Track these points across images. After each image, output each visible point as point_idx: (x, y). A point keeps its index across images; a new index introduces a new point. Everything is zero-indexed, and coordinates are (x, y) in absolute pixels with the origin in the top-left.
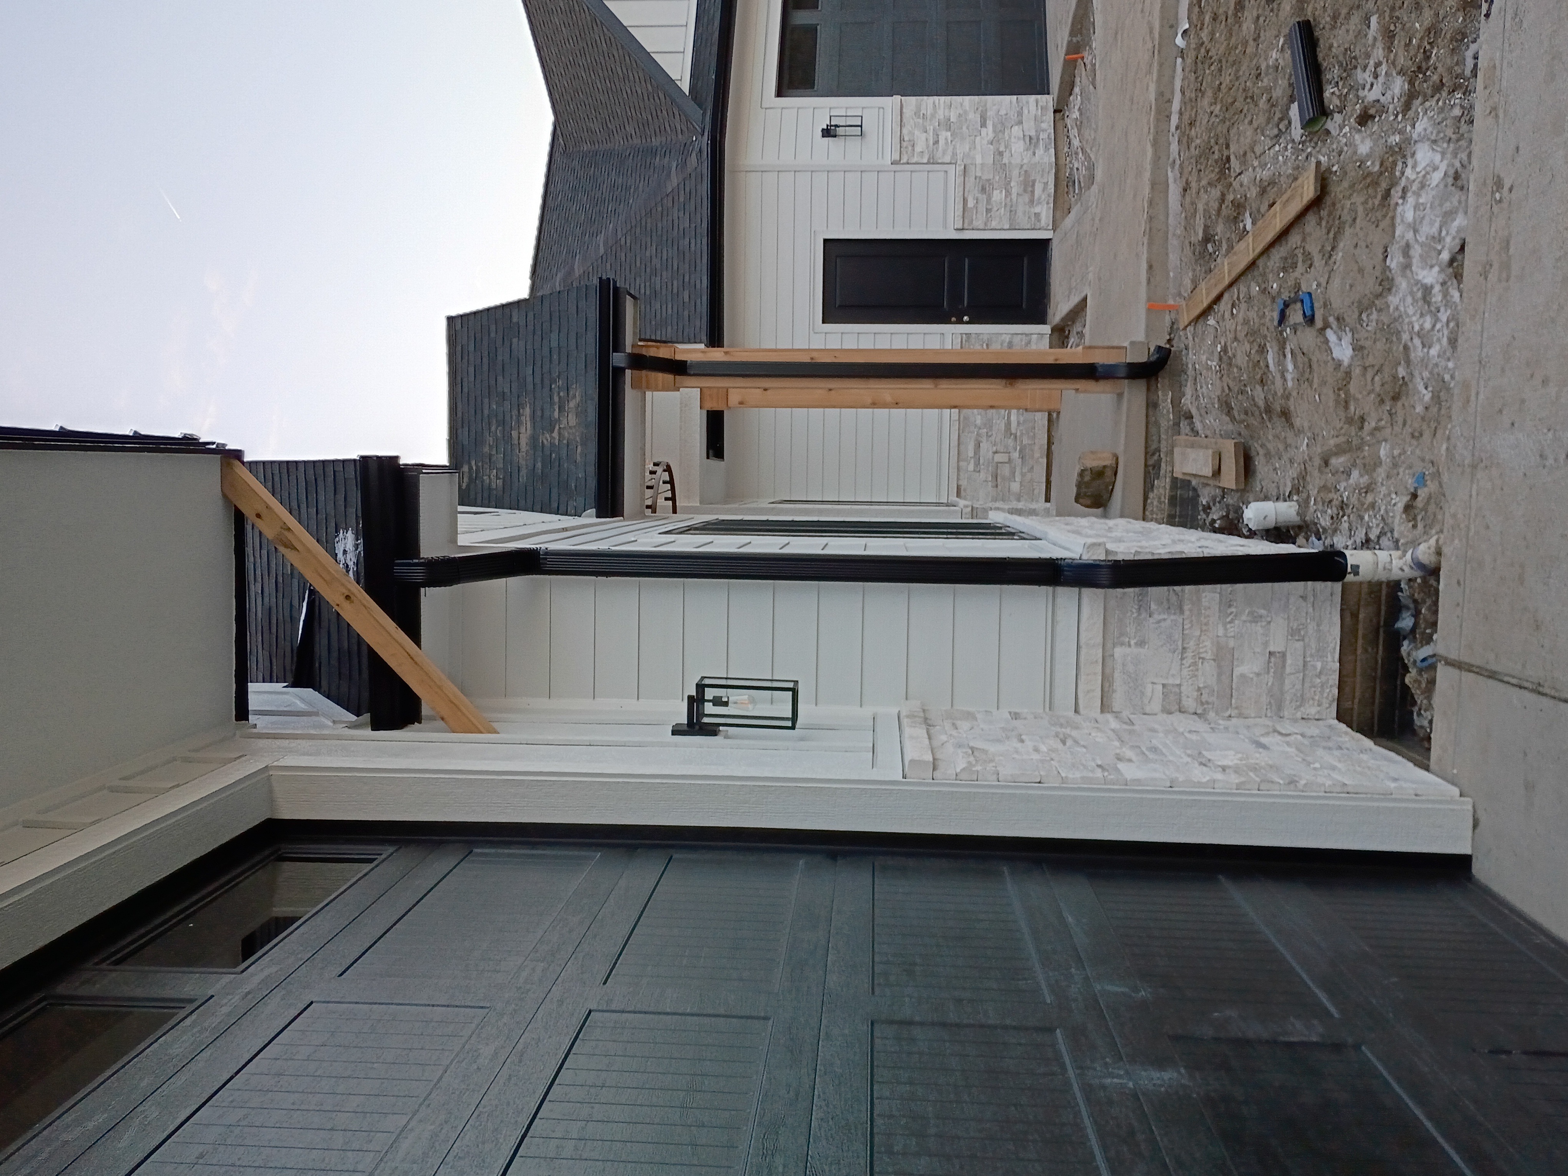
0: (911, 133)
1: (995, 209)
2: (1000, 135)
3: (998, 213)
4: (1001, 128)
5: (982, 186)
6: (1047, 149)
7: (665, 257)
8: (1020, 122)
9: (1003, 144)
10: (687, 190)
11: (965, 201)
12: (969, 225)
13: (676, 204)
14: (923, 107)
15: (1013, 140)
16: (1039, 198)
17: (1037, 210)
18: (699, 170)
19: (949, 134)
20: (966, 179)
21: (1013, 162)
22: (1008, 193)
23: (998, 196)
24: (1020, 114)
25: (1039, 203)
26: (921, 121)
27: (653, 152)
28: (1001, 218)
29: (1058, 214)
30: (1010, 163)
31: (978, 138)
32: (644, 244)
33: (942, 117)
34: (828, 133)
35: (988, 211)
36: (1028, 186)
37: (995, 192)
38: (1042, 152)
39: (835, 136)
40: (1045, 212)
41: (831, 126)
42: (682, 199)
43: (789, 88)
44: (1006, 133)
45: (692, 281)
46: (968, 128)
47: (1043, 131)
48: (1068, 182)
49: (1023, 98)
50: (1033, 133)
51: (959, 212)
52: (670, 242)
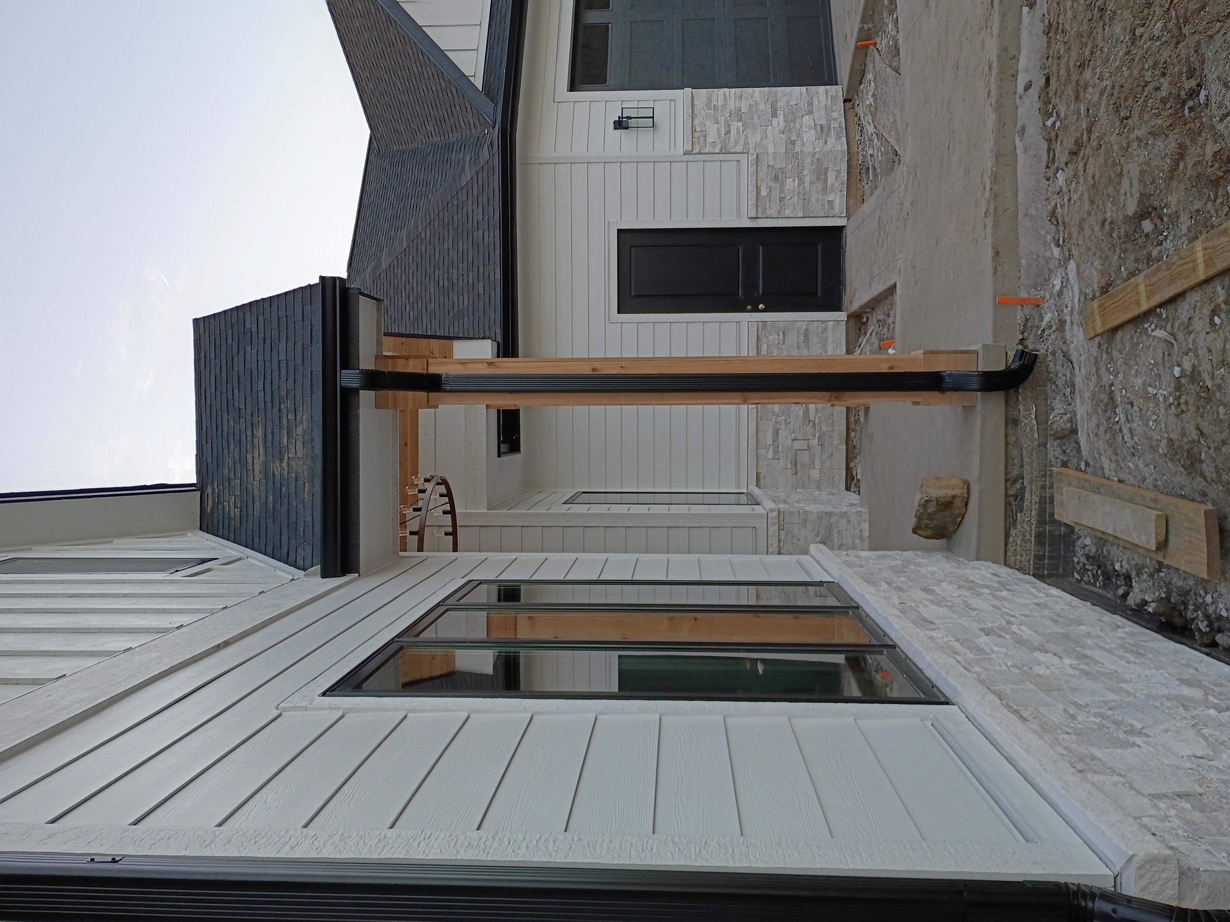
0: (703, 124)
1: (789, 197)
2: (792, 125)
3: (791, 201)
4: (792, 117)
5: (775, 175)
6: (838, 138)
7: (461, 250)
8: (811, 112)
9: (794, 133)
10: (480, 183)
11: (758, 189)
12: (762, 213)
13: (470, 198)
14: (714, 98)
15: (804, 129)
16: (833, 186)
17: (830, 198)
18: (490, 163)
19: (741, 124)
20: (759, 167)
21: (805, 150)
22: (801, 182)
23: (791, 184)
24: (810, 104)
25: (832, 191)
26: (712, 112)
27: (449, 148)
28: (794, 206)
29: (851, 201)
30: (802, 152)
31: (769, 128)
32: (441, 238)
33: (733, 108)
34: (620, 124)
35: (782, 199)
36: (821, 174)
37: (788, 180)
38: (834, 140)
39: (627, 128)
40: (838, 199)
41: (623, 118)
42: (475, 192)
43: (581, 84)
44: (797, 123)
45: (486, 274)
46: (759, 118)
47: (834, 120)
48: (861, 169)
49: (813, 88)
50: (824, 122)
51: (753, 201)
52: (465, 234)
